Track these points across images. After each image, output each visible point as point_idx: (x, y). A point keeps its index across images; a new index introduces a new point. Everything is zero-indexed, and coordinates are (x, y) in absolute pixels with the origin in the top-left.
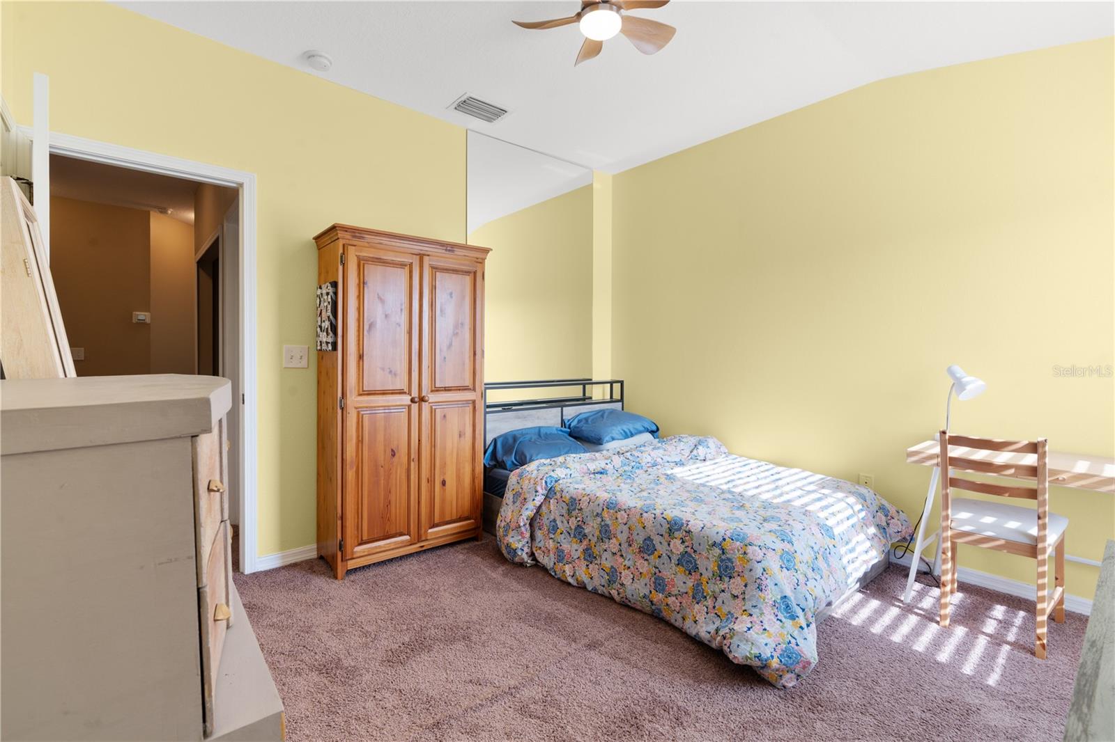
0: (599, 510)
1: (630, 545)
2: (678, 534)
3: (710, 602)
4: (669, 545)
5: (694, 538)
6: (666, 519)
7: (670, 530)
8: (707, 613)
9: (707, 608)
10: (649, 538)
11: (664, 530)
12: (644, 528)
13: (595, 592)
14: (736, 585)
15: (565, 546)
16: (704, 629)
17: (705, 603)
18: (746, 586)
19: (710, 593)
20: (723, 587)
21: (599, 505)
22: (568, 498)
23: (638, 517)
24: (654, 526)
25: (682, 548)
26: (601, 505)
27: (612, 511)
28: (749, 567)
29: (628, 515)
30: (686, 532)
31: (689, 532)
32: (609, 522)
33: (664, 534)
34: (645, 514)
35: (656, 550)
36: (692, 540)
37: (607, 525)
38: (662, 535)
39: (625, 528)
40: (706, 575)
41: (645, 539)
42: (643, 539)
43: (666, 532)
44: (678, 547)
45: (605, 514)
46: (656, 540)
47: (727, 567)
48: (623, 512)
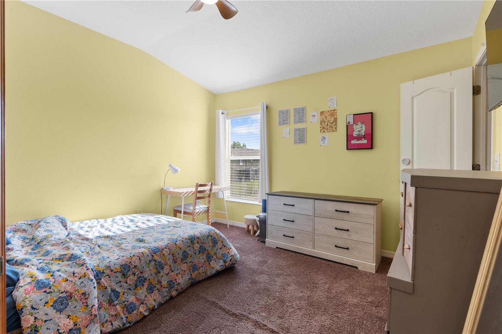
0: (150, 258)
1: (176, 262)
2: (195, 241)
3: (215, 257)
4: (193, 248)
5: (201, 238)
6: (187, 239)
7: (192, 242)
8: (216, 261)
9: (214, 260)
10: (184, 252)
11: (189, 244)
12: (180, 249)
13: (160, 305)
14: (219, 245)
15: (131, 299)
16: (218, 267)
17: (213, 259)
18: (222, 242)
19: (213, 254)
20: (216, 248)
21: (148, 255)
22: (118, 267)
23: (175, 246)
24: (185, 245)
25: (199, 246)
26: (149, 255)
27: (158, 253)
28: (220, 236)
29: (169, 249)
30: (197, 238)
31: (198, 238)
32: (160, 260)
33: (190, 245)
34: (177, 243)
35: (189, 255)
36: (201, 240)
37: (159, 262)
38: (189, 246)
39: (171, 256)
40: (209, 249)
41: (183, 254)
42: (182, 254)
43: (191, 244)
44: (197, 246)
45: (156, 257)
46: (187, 250)
47: (215, 241)
48: (165, 249)
